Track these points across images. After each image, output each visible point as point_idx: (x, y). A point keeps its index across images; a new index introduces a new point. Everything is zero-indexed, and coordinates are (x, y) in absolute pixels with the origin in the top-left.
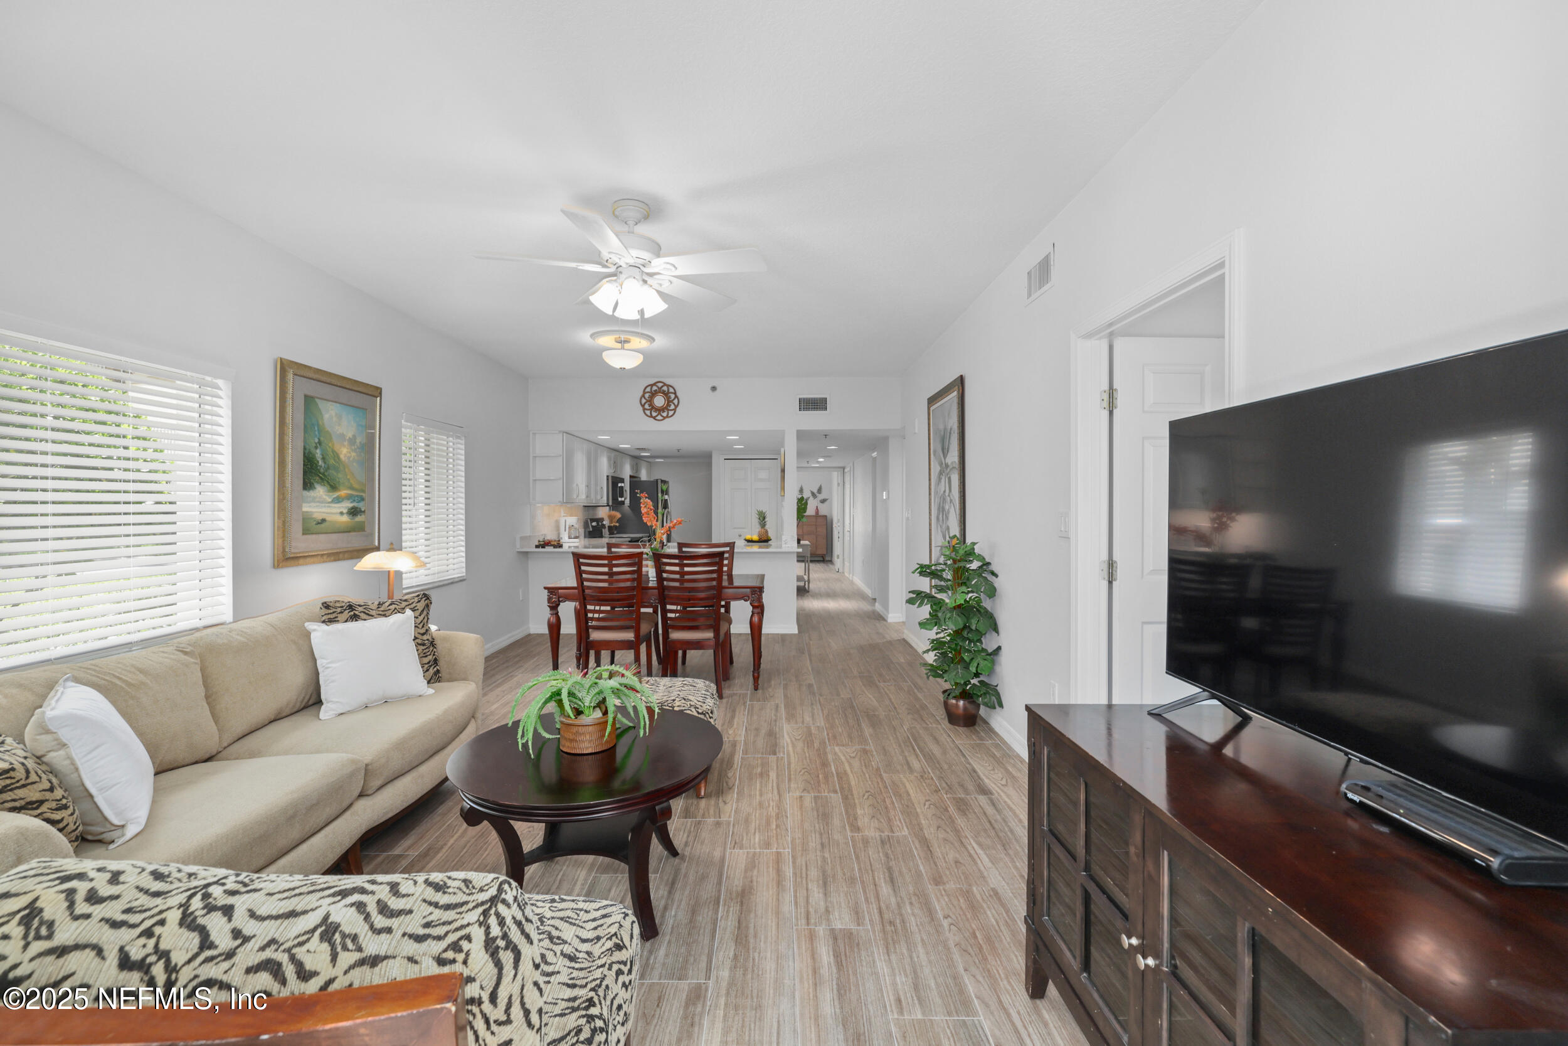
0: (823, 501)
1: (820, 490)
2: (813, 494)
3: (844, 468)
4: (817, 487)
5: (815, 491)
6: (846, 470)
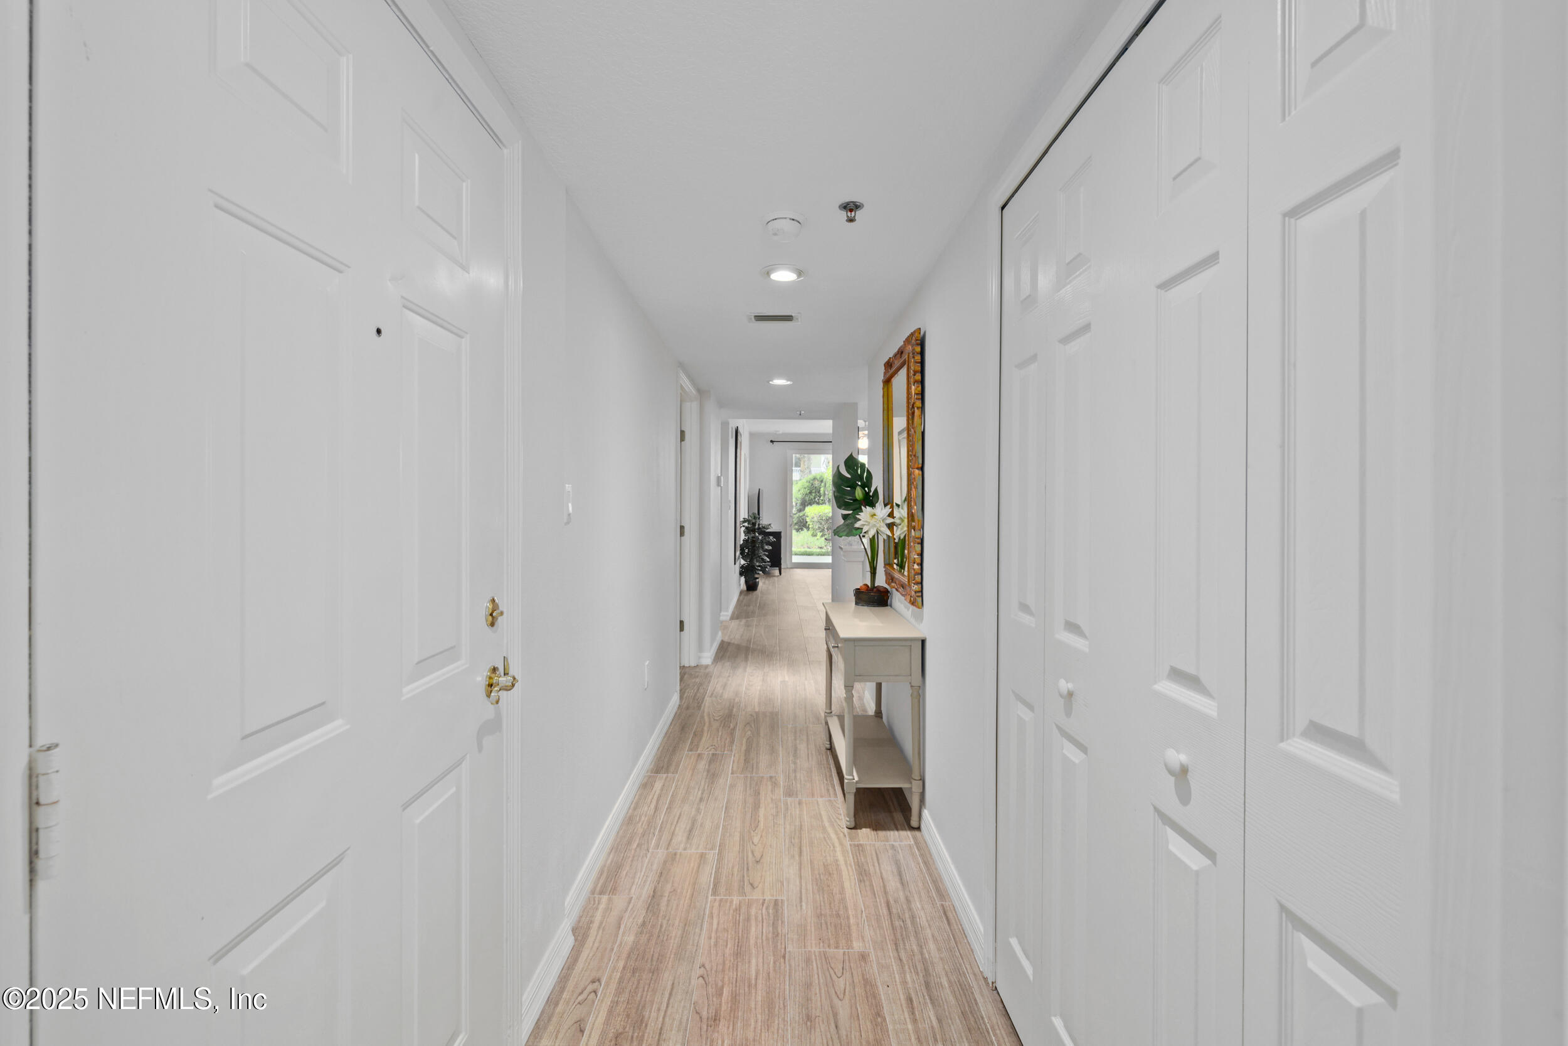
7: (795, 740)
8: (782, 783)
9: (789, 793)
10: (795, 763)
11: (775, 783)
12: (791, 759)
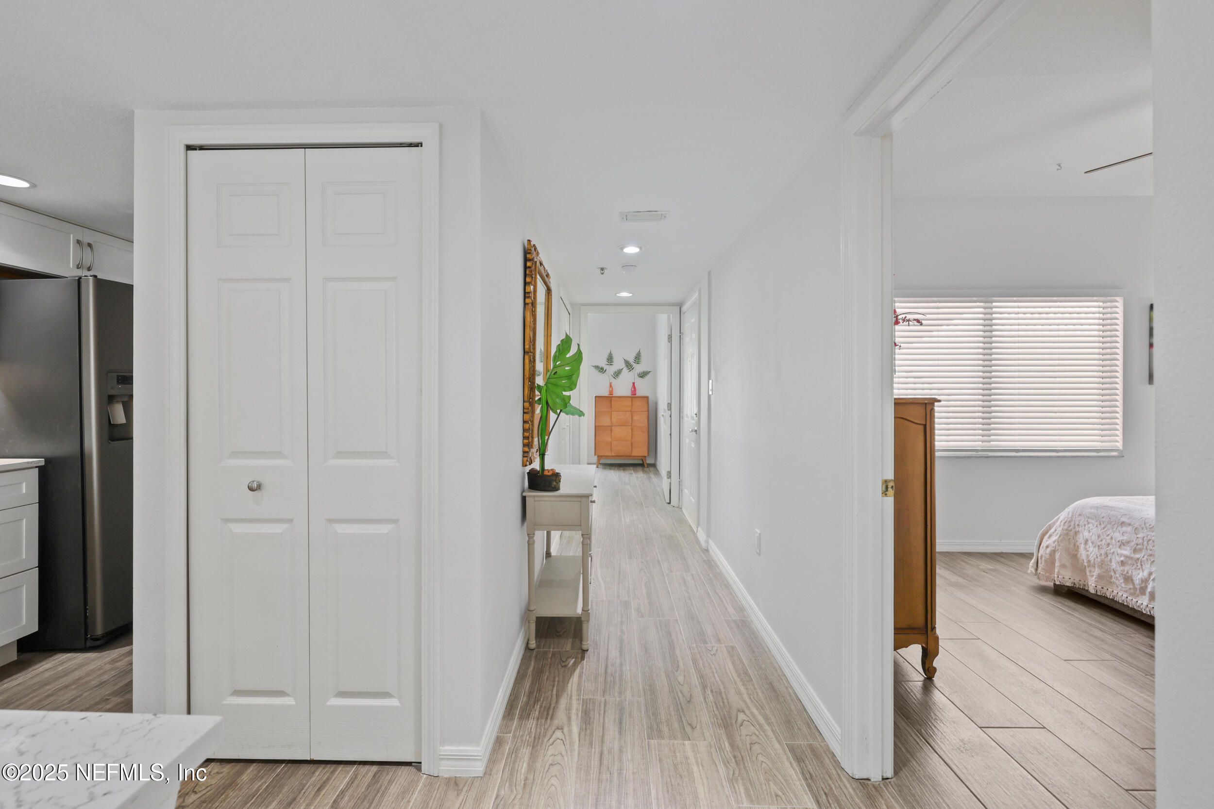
0: (643, 375)
1: (638, 359)
2: (628, 364)
3: (680, 305)
4: (634, 355)
5: (631, 360)
6: (684, 308)
7: (621, 665)
8: (633, 611)
9: (626, 604)
10: (622, 631)
11: (638, 611)
12: (626, 636)
